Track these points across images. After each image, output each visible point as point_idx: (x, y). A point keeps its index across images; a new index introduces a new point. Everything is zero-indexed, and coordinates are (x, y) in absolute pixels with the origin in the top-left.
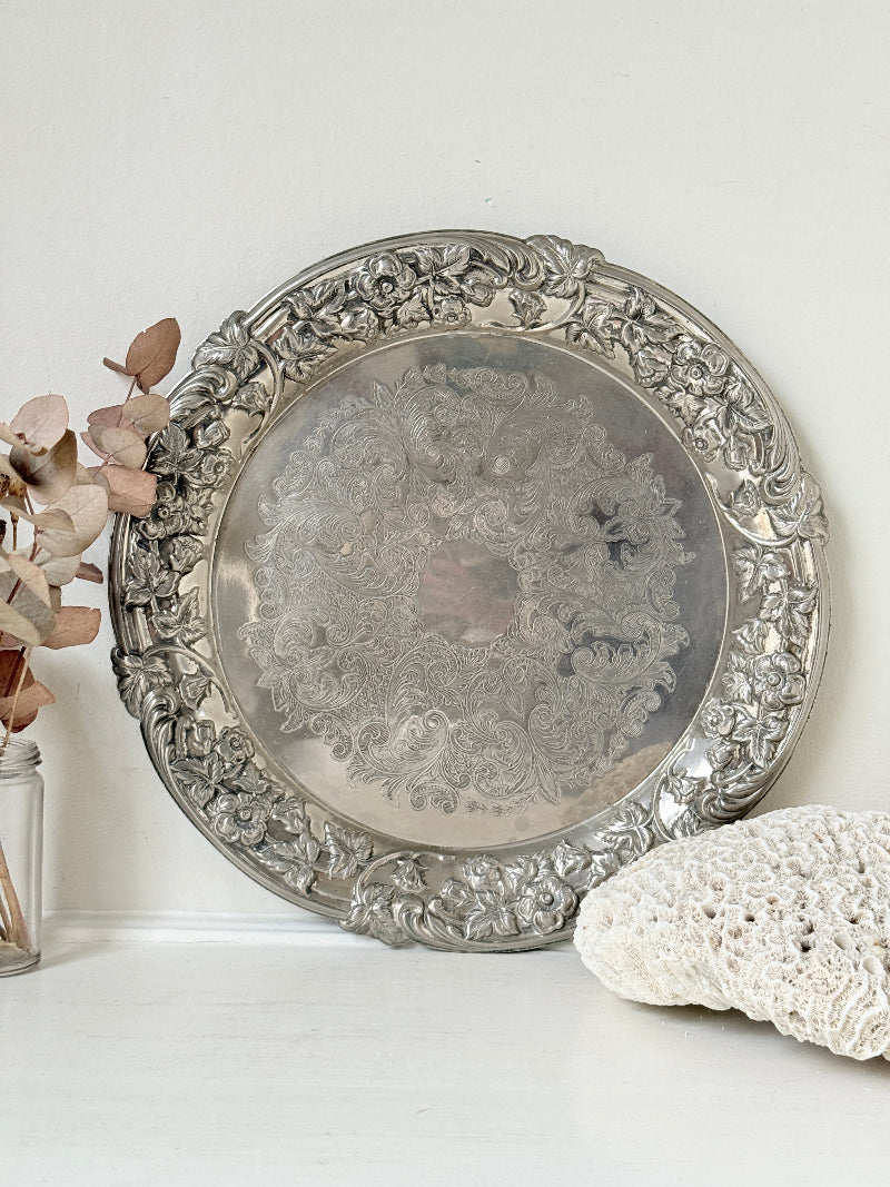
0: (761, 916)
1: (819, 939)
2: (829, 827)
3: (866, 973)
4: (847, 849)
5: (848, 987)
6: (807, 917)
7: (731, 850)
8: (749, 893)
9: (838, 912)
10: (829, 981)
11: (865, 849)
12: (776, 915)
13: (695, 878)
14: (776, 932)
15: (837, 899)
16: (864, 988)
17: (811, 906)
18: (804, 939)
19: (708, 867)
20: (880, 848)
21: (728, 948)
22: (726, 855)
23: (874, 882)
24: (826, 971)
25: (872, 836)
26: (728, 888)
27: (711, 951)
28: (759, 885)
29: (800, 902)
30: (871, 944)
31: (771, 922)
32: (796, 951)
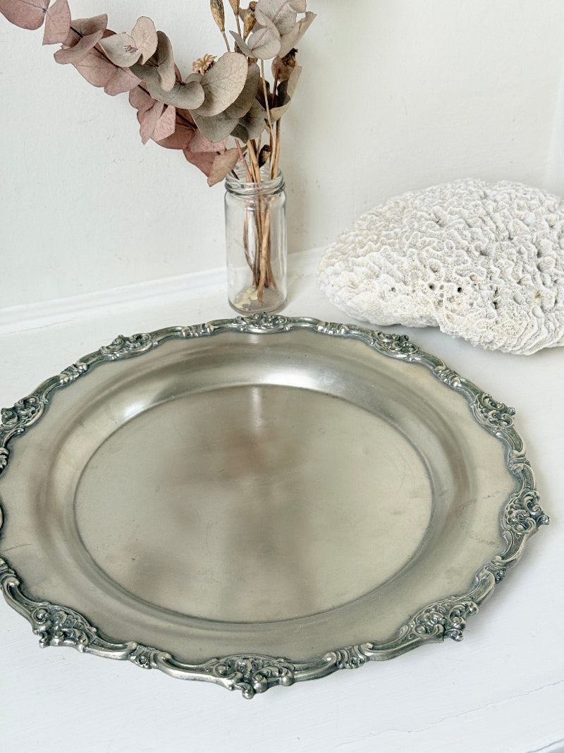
0: (468, 289)
1: (503, 299)
2: (487, 210)
3: (535, 318)
4: (502, 226)
5: (526, 328)
6: (495, 286)
7: (436, 240)
8: (456, 273)
9: (513, 280)
10: (515, 327)
11: (511, 224)
12: (477, 287)
13: (417, 262)
14: (480, 300)
15: (510, 270)
16: (536, 328)
17: (496, 277)
18: (495, 300)
19: (424, 254)
20: (520, 222)
21: (446, 308)
22: (435, 244)
23: (523, 249)
24: (514, 321)
25: (513, 213)
26: (443, 270)
27: (434, 309)
28: (462, 267)
29: (489, 276)
30: (534, 297)
31: (475, 293)
32: (492, 310)
